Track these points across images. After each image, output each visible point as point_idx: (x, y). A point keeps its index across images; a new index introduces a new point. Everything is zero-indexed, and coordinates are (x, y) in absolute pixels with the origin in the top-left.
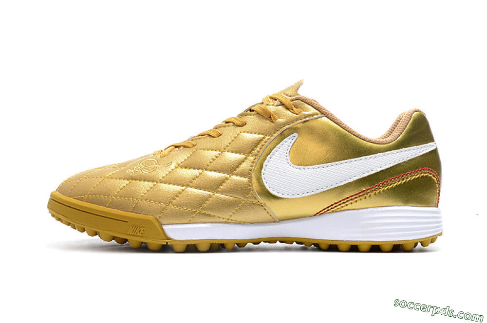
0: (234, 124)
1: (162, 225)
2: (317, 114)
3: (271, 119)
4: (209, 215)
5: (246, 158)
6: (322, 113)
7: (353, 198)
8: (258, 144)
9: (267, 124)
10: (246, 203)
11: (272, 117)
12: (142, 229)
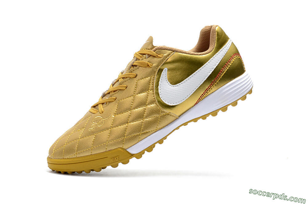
0: (130, 78)
1: (126, 150)
2: (171, 53)
3: (150, 66)
4: (147, 133)
5: (148, 94)
6: (174, 51)
7: (210, 87)
8: (150, 82)
9: (149, 70)
10: (161, 117)
11: (149, 65)
12: (117, 157)
